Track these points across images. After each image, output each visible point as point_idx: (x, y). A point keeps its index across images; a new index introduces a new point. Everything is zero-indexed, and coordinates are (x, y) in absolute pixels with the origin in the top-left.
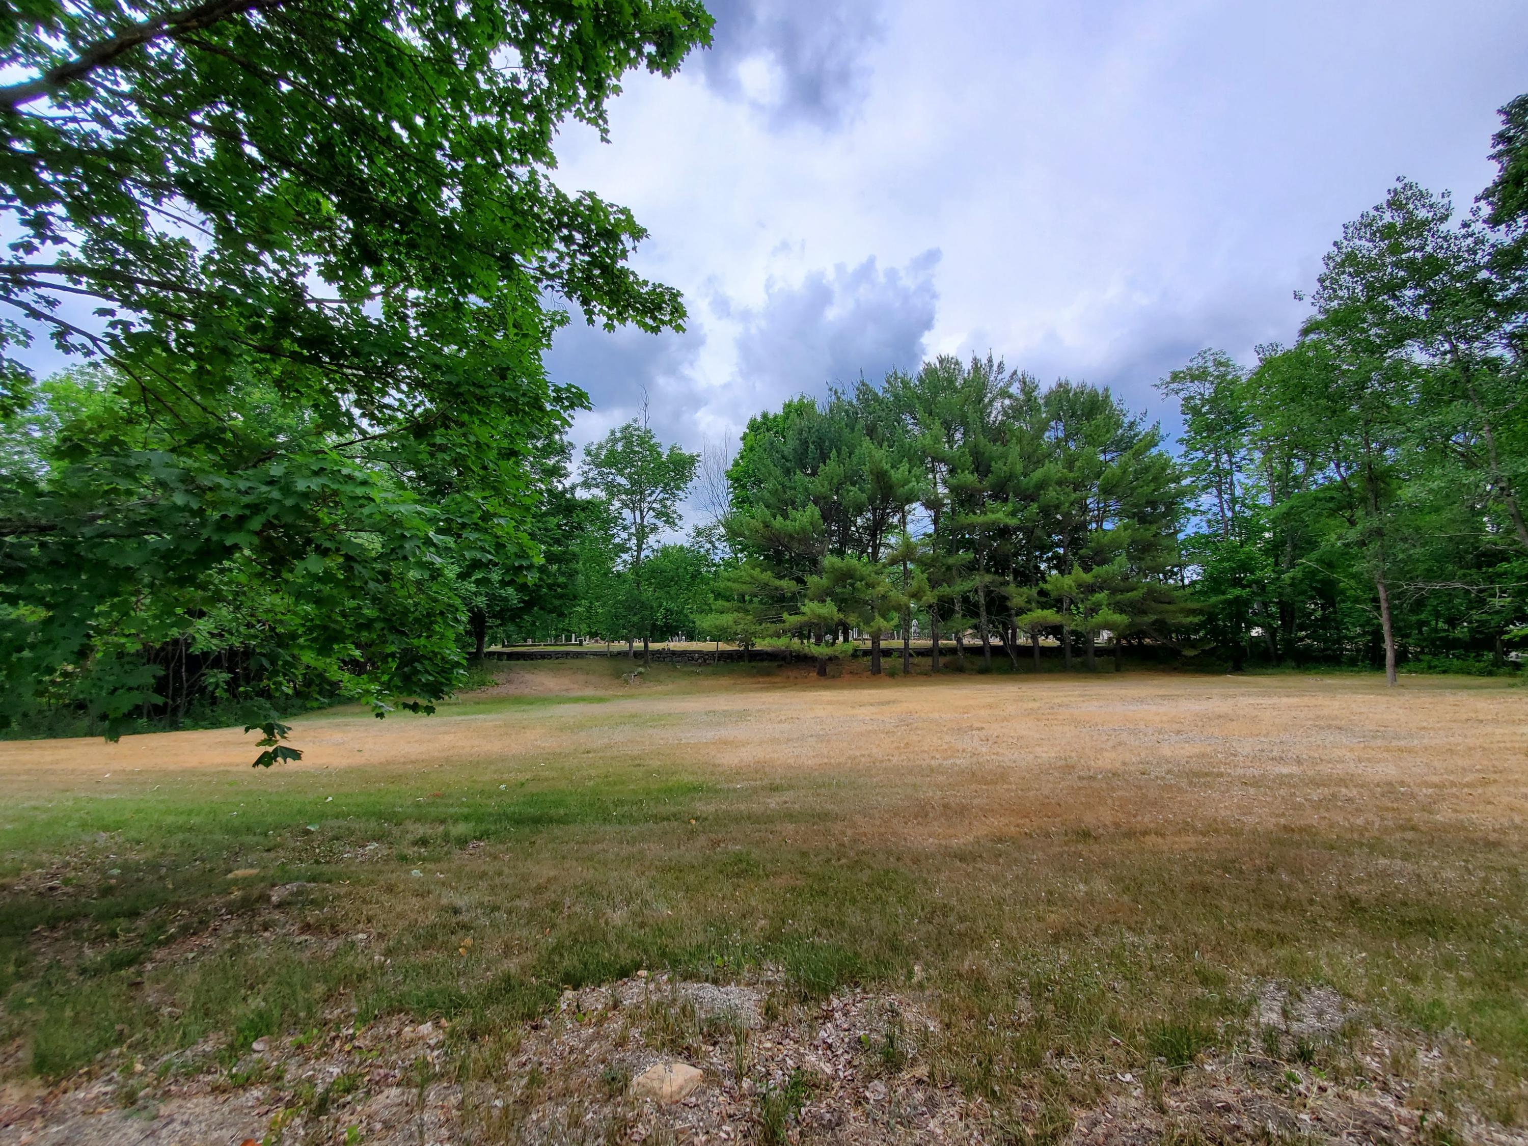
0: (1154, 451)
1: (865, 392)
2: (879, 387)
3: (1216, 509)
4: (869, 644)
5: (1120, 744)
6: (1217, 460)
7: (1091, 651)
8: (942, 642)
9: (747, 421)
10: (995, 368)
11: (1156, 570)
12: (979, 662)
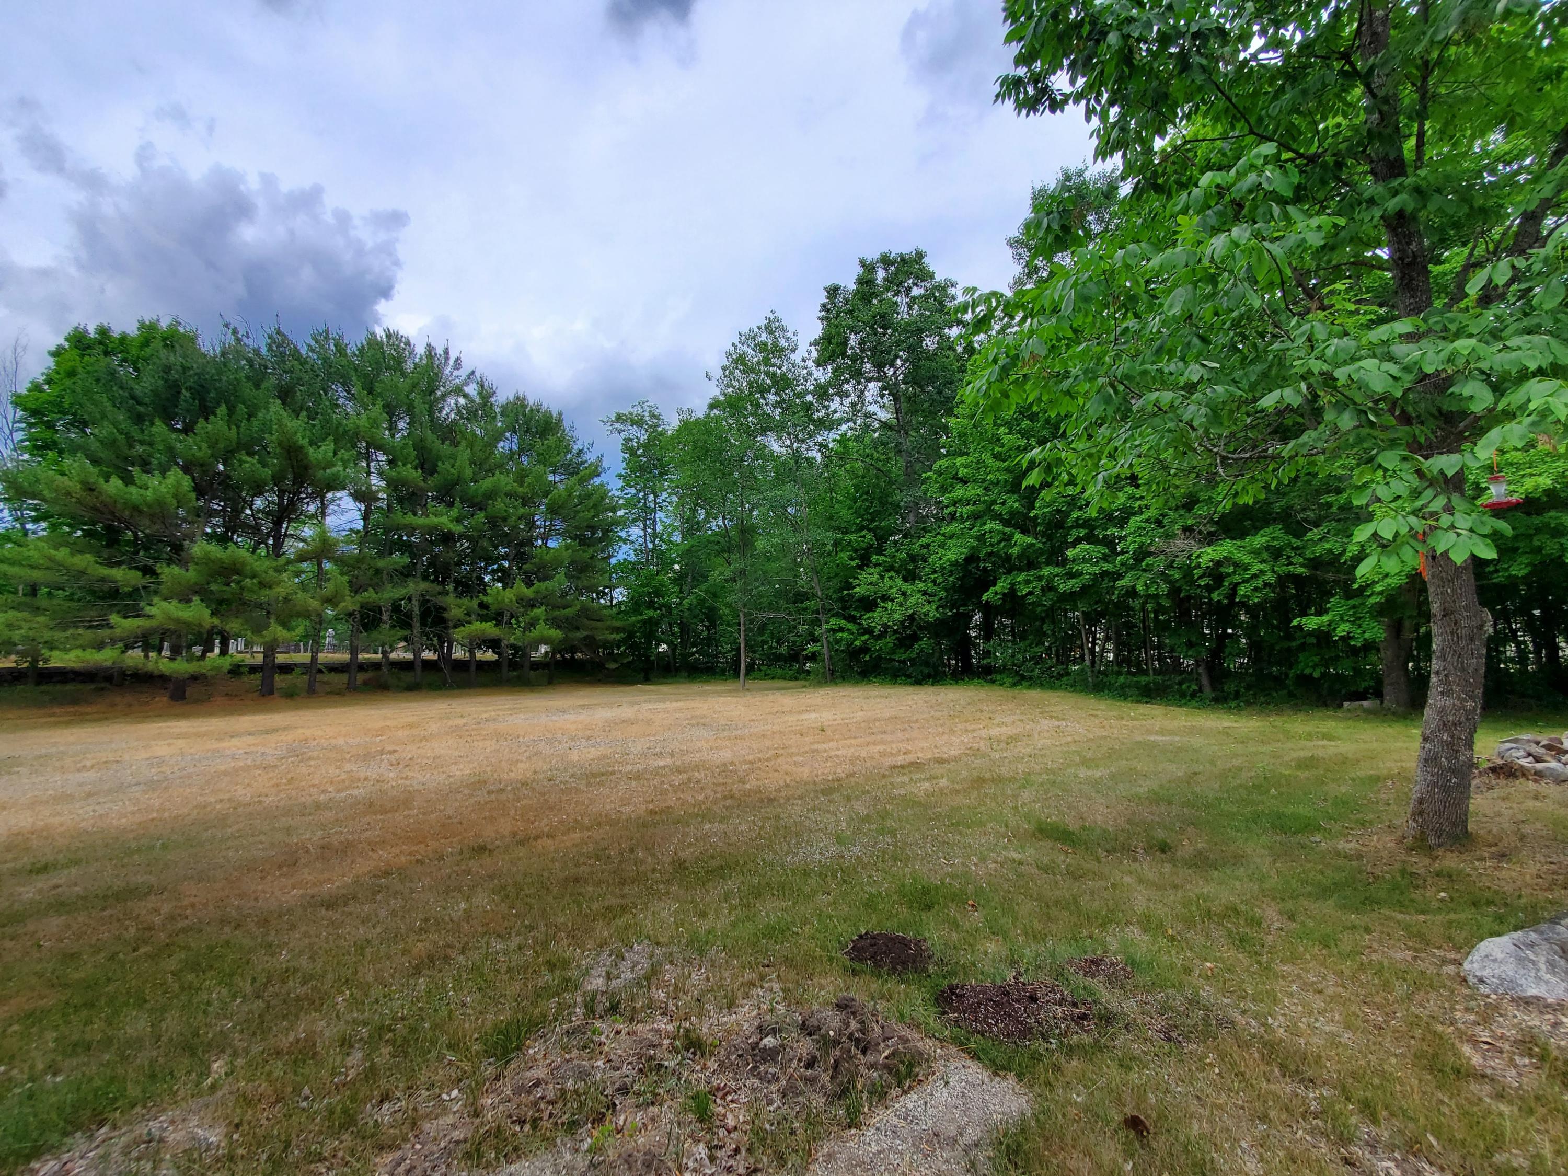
0: (597, 481)
1: (279, 342)
2: (303, 344)
3: (641, 541)
4: (259, 658)
5: (536, 754)
6: (645, 498)
7: (527, 665)
8: (363, 656)
9: (68, 330)
10: (451, 362)
11: (590, 589)
12: (408, 677)
